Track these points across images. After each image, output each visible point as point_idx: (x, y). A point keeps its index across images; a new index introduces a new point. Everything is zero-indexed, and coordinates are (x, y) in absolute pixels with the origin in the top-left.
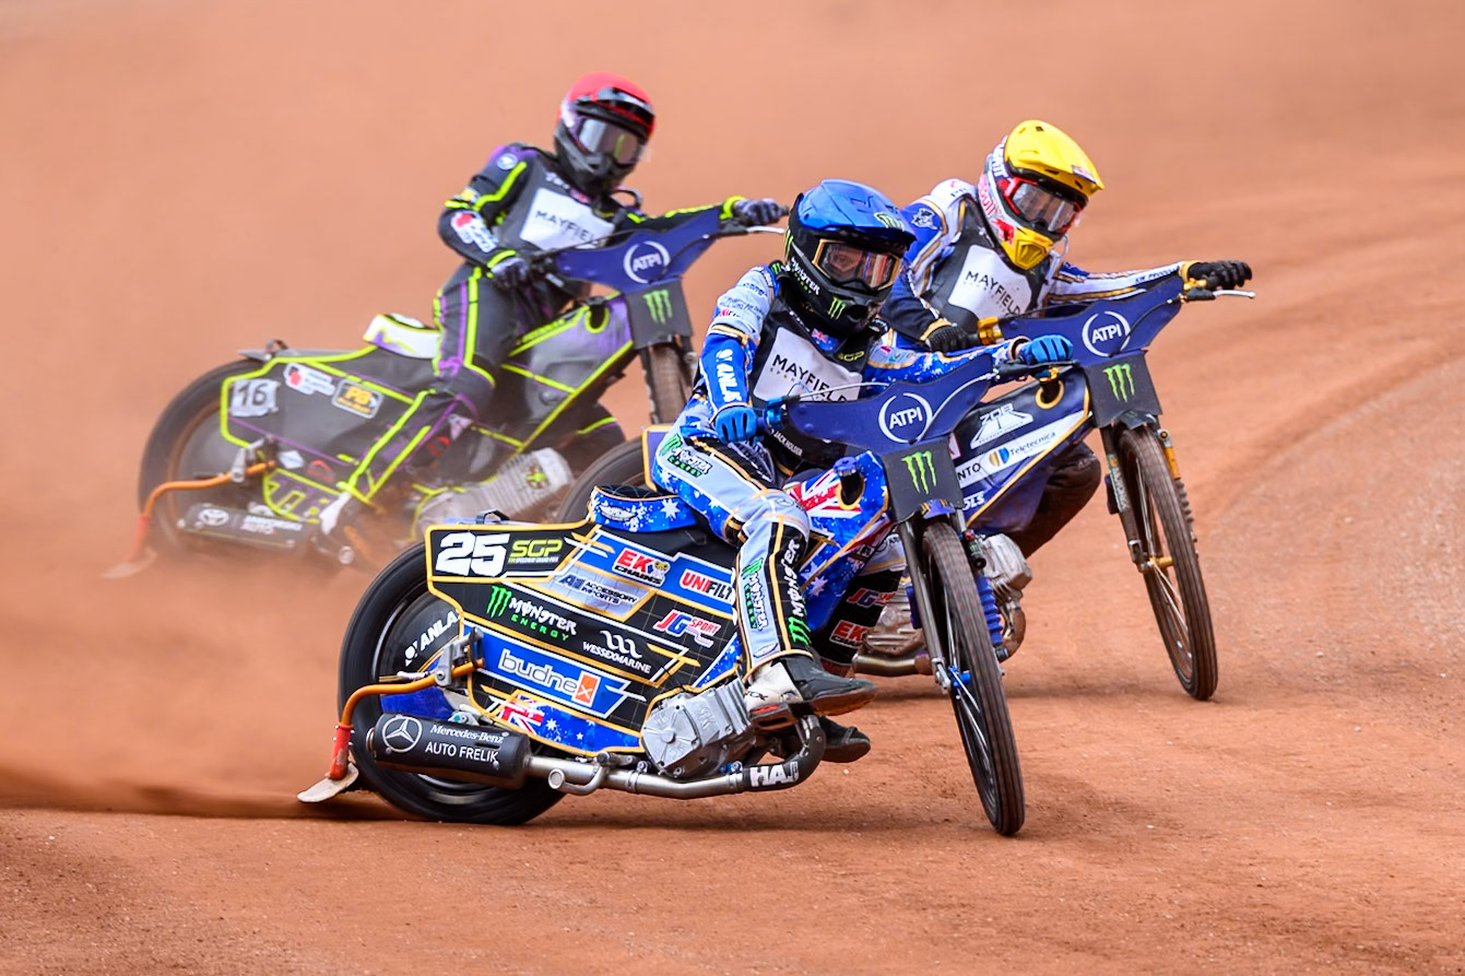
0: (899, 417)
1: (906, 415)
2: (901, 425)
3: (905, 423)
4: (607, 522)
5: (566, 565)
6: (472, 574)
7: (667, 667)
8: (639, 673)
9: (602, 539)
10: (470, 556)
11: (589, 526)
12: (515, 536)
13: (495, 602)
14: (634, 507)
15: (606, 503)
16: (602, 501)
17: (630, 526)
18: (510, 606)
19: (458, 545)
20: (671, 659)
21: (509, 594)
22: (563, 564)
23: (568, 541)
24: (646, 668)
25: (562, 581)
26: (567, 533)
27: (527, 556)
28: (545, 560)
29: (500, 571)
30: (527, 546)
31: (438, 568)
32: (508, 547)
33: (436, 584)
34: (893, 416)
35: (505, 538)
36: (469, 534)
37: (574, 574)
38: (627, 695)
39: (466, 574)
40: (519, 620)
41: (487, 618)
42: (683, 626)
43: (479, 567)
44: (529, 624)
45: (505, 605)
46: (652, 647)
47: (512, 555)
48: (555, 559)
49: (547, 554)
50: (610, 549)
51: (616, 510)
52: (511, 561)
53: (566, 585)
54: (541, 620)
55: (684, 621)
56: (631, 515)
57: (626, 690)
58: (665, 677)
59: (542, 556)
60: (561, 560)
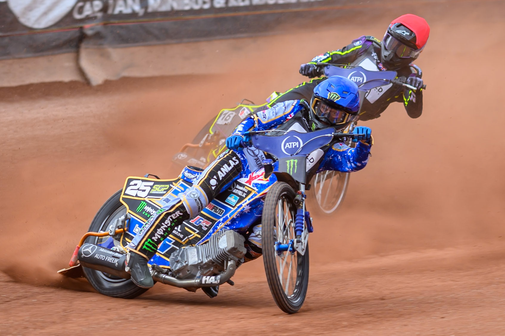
0: (289, 144)
1: (292, 144)
2: (289, 147)
3: (291, 147)
4: (185, 178)
5: (168, 194)
6: (137, 196)
7: (189, 237)
8: (179, 237)
9: (182, 185)
10: (138, 189)
11: (179, 180)
12: (156, 183)
13: (140, 207)
14: (197, 174)
15: (187, 171)
16: (186, 170)
17: (193, 181)
18: (144, 209)
19: (136, 185)
20: (192, 234)
21: (146, 204)
22: (166, 194)
23: (171, 185)
24: (182, 236)
25: (164, 200)
26: (171, 183)
27: (157, 191)
28: (162, 193)
29: (146, 196)
30: (158, 187)
31: (126, 193)
32: (152, 187)
33: (123, 199)
34: (287, 144)
35: (152, 184)
36: (141, 181)
37: (169, 198)
38: (173, 246)
39: (135, 196)
40: (145, 213)
41: (136, 212)
42: (200, 222)
43: (140, 194)
44: (147, 215)
45: (143, 208)
46: (186, 229)
47: (152, 190)
48: (165, 192)
49: (163, 191)
50: (183, 189)
51: (190, 174)
52: (151, 192)
53: (165, 202)
54: (152, 214)
55: (201, 220)
56: (194, 177)
57: (173, 244)
58: (187, 240)
59: (161, 191)
60: (166, 193)
